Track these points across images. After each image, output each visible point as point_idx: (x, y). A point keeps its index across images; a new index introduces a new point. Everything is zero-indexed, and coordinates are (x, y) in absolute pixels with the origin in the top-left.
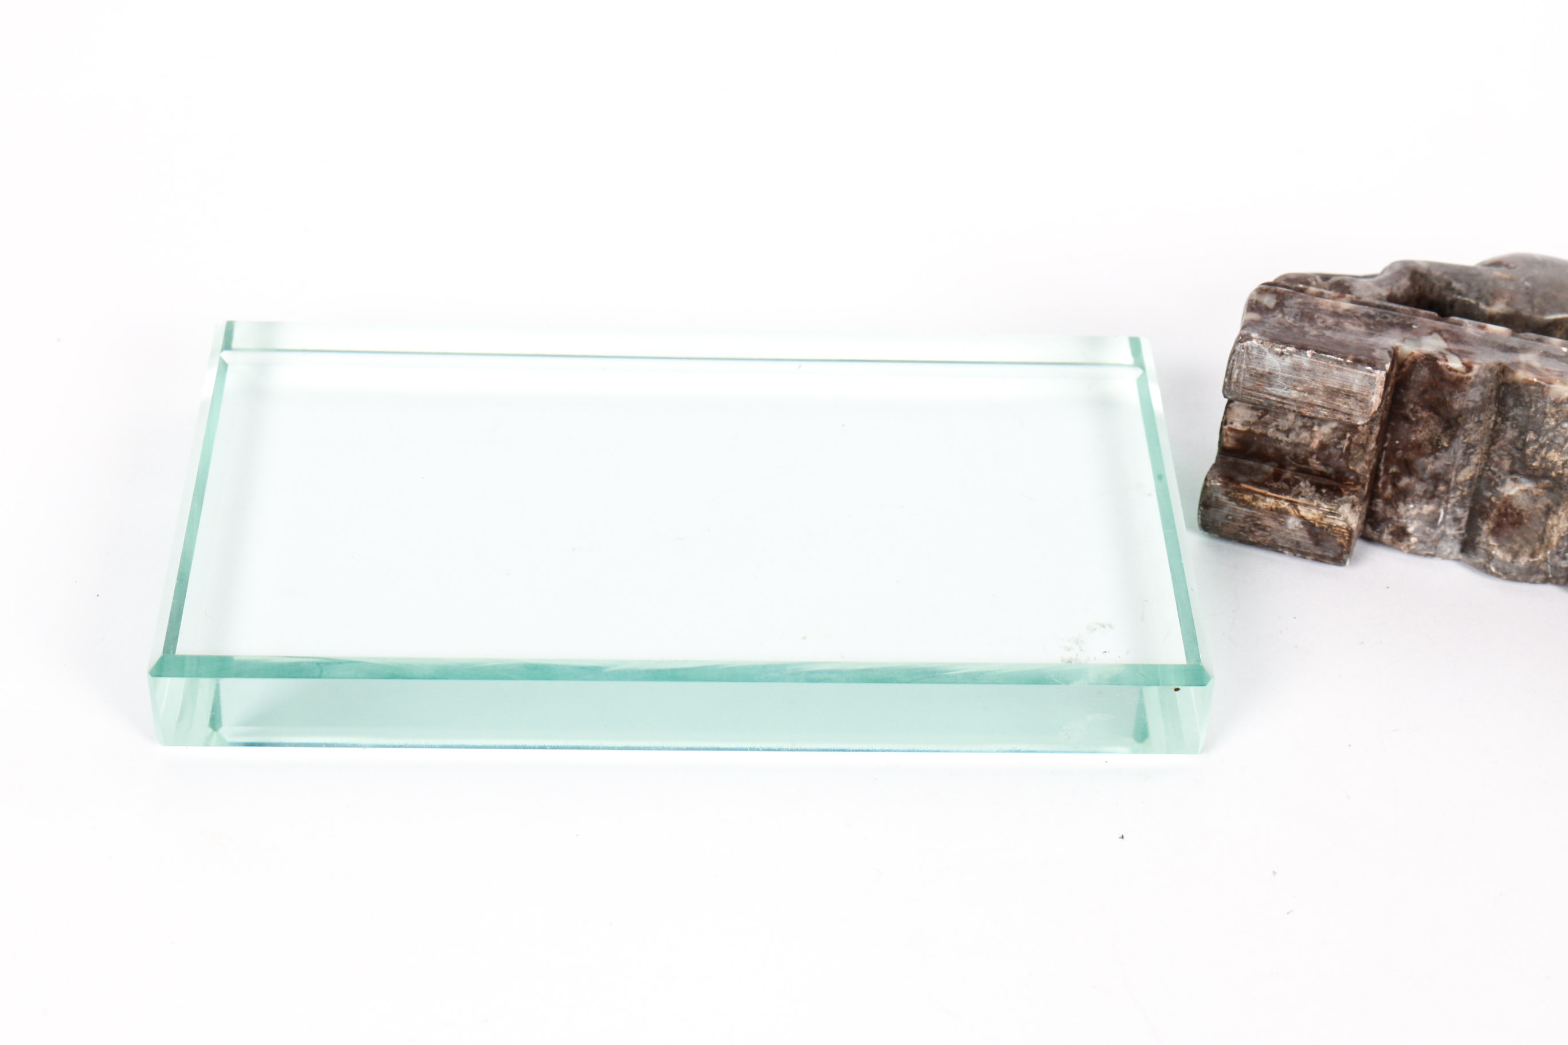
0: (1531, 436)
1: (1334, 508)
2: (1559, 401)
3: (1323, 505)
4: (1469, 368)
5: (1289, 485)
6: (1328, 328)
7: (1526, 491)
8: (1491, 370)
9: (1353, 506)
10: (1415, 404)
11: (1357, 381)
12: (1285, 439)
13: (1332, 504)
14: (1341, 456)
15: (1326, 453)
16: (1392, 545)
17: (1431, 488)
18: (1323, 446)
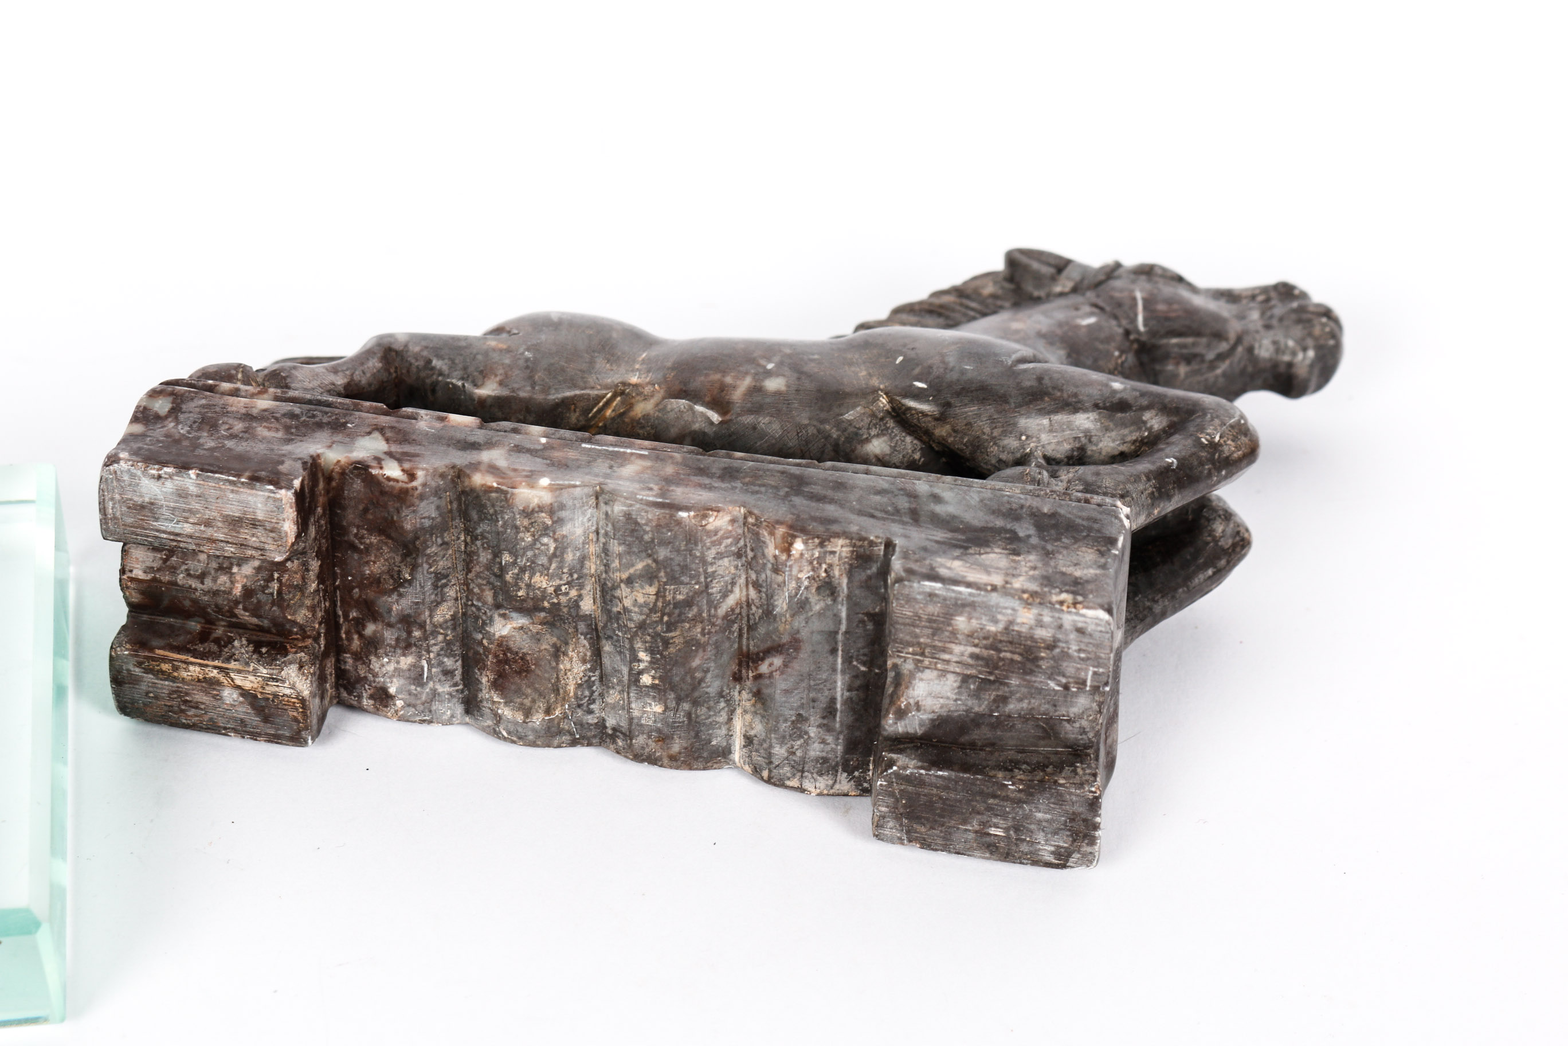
0: (506, 558)
1: (275, 672)
2: (530, 510)
3: (261, 668)
4: (412, 476)
5: (220, 646)
6: (232, 436)
7: (522, 628)
8: (442, 476)
9: (301, 667)
10: (358, 527)
11: (260, 505)
12: (200, 586)
13: (273, 667)
14: (273, 604)
15: (254, 600)
16: (376, 712)
17: (404, 635)
18: (248, 592)
